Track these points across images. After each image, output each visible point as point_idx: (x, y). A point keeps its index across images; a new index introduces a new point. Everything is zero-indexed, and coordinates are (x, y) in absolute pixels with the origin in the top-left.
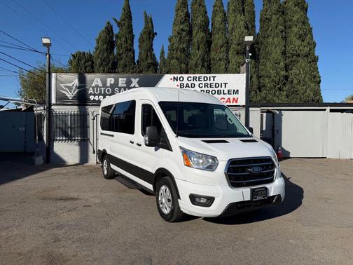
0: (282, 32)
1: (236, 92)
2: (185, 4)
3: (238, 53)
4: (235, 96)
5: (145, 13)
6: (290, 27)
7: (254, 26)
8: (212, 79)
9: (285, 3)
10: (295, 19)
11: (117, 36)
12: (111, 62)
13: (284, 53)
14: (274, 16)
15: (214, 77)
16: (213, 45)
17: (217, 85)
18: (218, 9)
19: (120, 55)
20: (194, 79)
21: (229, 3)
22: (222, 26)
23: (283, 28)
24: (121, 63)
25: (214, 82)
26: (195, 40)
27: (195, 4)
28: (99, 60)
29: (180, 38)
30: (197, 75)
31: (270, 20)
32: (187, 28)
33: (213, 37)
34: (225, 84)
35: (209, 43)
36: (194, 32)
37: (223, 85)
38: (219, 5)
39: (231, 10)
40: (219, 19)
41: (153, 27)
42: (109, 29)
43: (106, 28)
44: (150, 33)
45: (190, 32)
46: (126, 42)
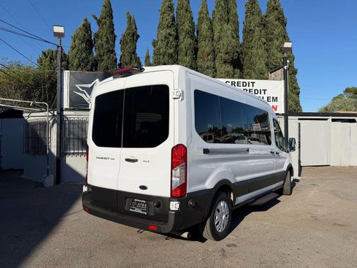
0: (264, 44)
1: (275, 99)
2: (171, 7)
3: (225, 62)
4: (274, 104)
5: (128, 13)
6: (271, 40)
7: (238, 37)
8: (251, 84)
9: (266, 17)
10: (276, 33)
11: (97, 35)
12: (90, 64)
13: (267, 64)
14: (257, 28)
15: (253, 83)
16: (199, 53)
17: (256, 92)
18: (204, 16)
19: (100, 56)
20: (233, 83)
21: (214, 12)
22: (208, 34)
23: (265, 40)
24: (102, 65)
25: (254, 88)
26: (182, 46)
27: (182, 8)
28: (76, 61)
29: (168, 43)
30: (236, 80)
31: (254, 32)
32: (174, 33)
33: (199, 44)
34: (265, 90)
35: (196, 50)
36: (181, 38)
37: (263, 92)
38: (205, 12)
39: (217, 18)
40: (205, 26)
41: (136, 28)
42: (87, 27)
43: (84, 25)
44: (133, 35)
45: (177, 38)
46: (107, 42)
